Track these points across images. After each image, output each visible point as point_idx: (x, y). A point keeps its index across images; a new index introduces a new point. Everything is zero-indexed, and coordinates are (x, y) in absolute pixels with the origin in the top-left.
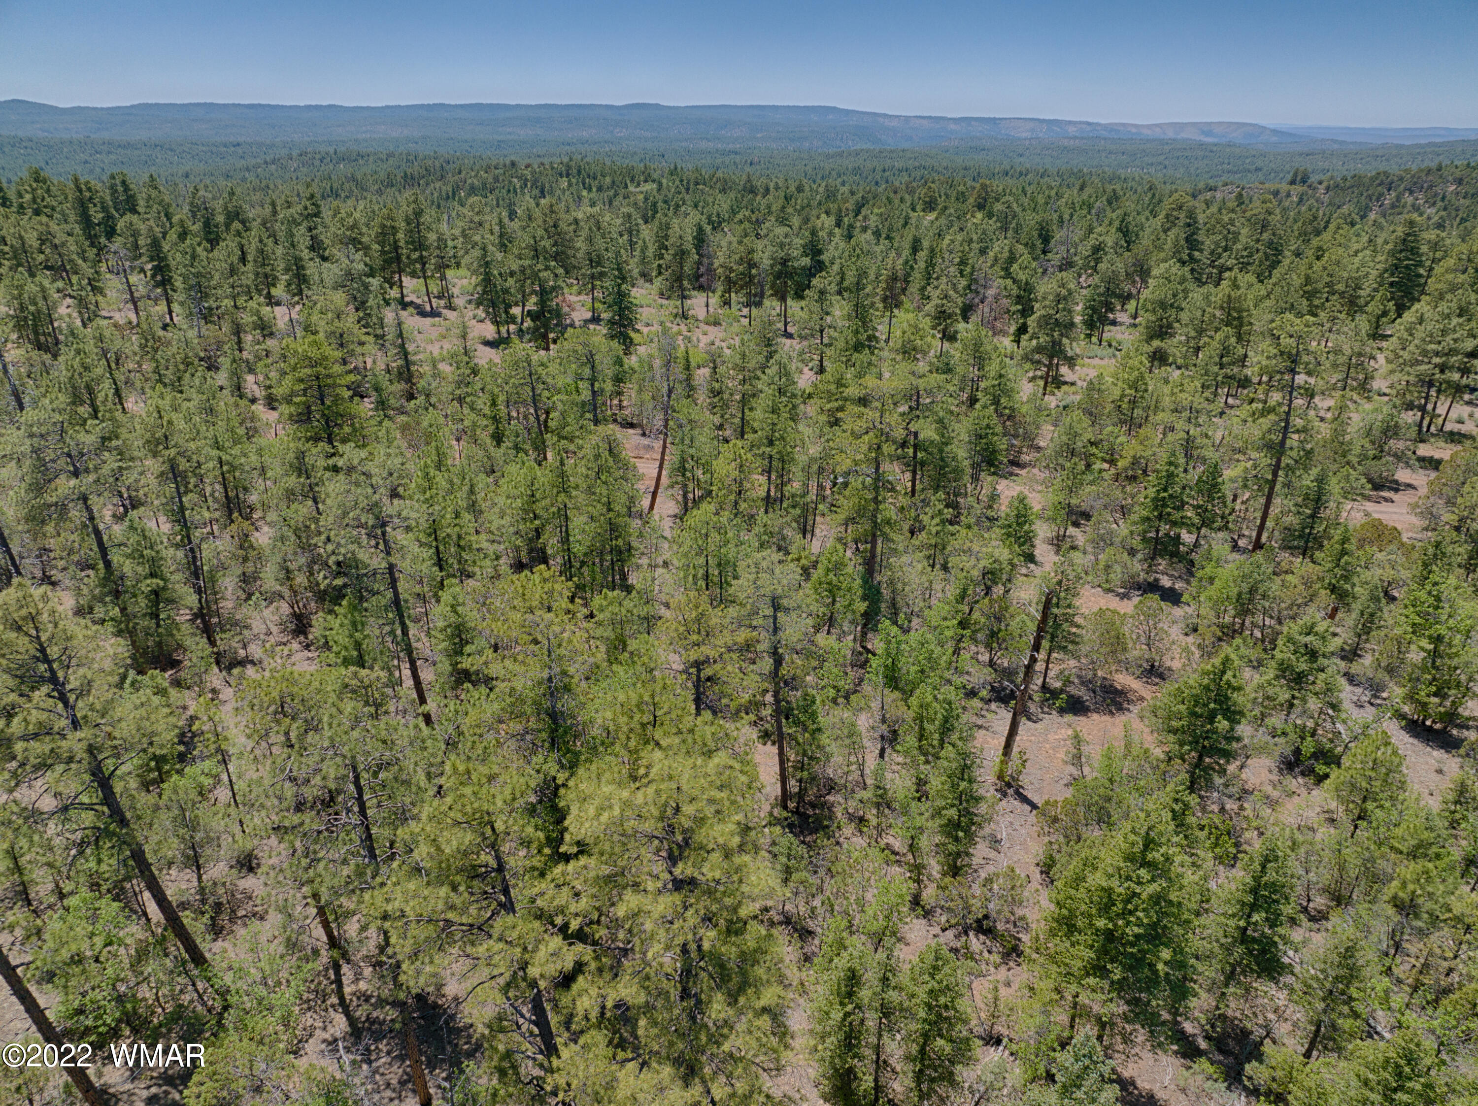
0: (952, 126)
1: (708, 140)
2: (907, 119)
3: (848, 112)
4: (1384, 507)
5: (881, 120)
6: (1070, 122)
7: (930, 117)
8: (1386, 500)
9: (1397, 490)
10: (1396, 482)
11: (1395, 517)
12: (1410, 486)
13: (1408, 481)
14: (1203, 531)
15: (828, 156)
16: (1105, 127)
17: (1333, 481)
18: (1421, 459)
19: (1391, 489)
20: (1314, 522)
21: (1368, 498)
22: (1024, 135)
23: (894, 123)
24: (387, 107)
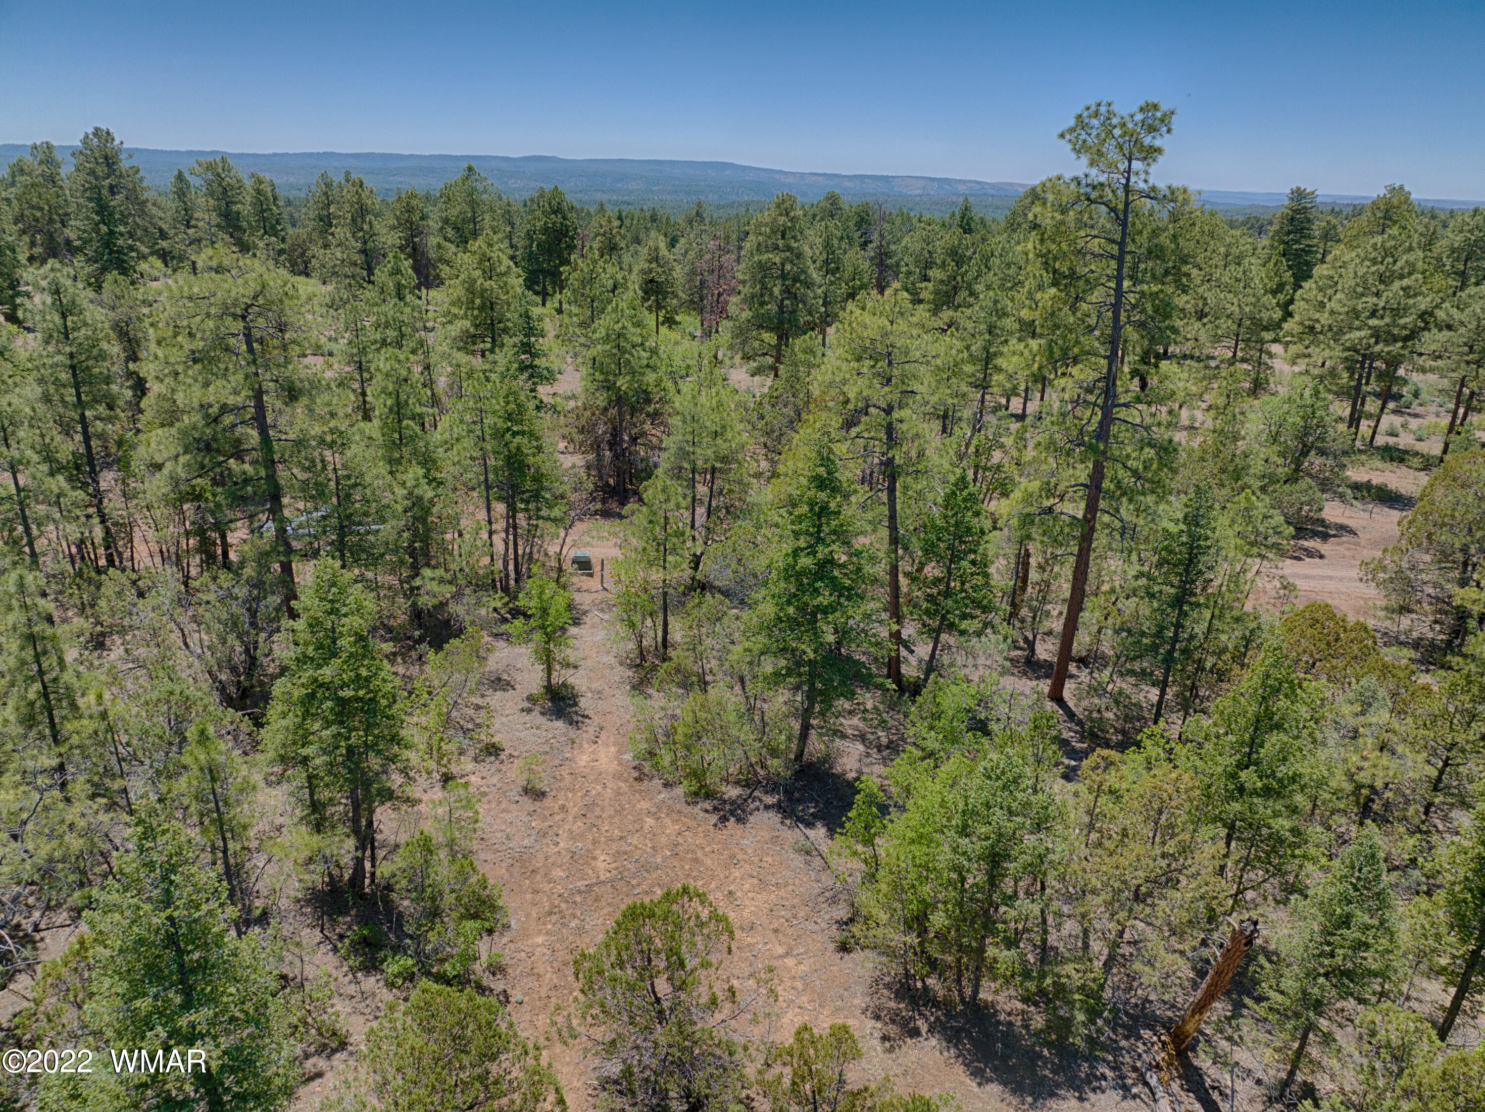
0: (847, 183)
1: (603, 192)
2: (802, 175)
3: (744, 168)
4: (1308, 566)
5: (777, 176)
6: (960, 181)
7: (825, 175)
8: (1310, 553)
9: (1325, 537)
10: (1322, 522)
11: (1331, 585)
12: (1343, 529)
13: (1340, 521)
14: (944, 637)
15: (718, 207)
16: (993, 186)
17: (1222, 521)
18: (1356, 487)
19: (1315, 534)
20: (1183, 614)
21: (1283, 554)
22: (917, 192)
23: (790, 180)
24: (275, 155)
